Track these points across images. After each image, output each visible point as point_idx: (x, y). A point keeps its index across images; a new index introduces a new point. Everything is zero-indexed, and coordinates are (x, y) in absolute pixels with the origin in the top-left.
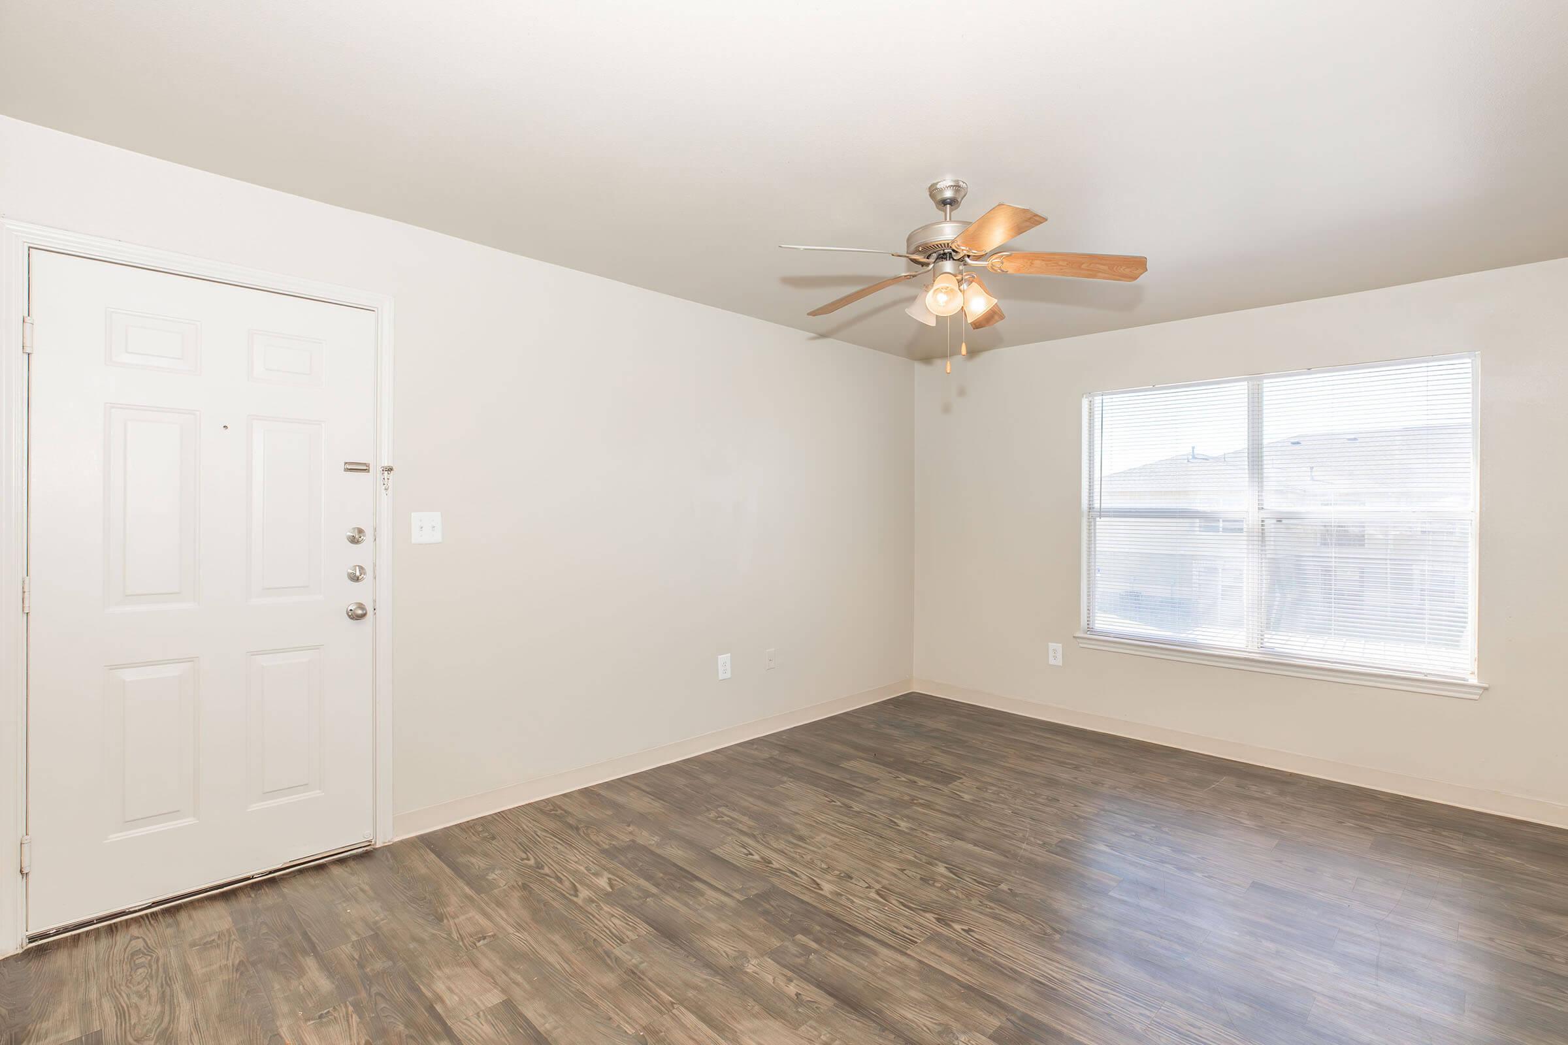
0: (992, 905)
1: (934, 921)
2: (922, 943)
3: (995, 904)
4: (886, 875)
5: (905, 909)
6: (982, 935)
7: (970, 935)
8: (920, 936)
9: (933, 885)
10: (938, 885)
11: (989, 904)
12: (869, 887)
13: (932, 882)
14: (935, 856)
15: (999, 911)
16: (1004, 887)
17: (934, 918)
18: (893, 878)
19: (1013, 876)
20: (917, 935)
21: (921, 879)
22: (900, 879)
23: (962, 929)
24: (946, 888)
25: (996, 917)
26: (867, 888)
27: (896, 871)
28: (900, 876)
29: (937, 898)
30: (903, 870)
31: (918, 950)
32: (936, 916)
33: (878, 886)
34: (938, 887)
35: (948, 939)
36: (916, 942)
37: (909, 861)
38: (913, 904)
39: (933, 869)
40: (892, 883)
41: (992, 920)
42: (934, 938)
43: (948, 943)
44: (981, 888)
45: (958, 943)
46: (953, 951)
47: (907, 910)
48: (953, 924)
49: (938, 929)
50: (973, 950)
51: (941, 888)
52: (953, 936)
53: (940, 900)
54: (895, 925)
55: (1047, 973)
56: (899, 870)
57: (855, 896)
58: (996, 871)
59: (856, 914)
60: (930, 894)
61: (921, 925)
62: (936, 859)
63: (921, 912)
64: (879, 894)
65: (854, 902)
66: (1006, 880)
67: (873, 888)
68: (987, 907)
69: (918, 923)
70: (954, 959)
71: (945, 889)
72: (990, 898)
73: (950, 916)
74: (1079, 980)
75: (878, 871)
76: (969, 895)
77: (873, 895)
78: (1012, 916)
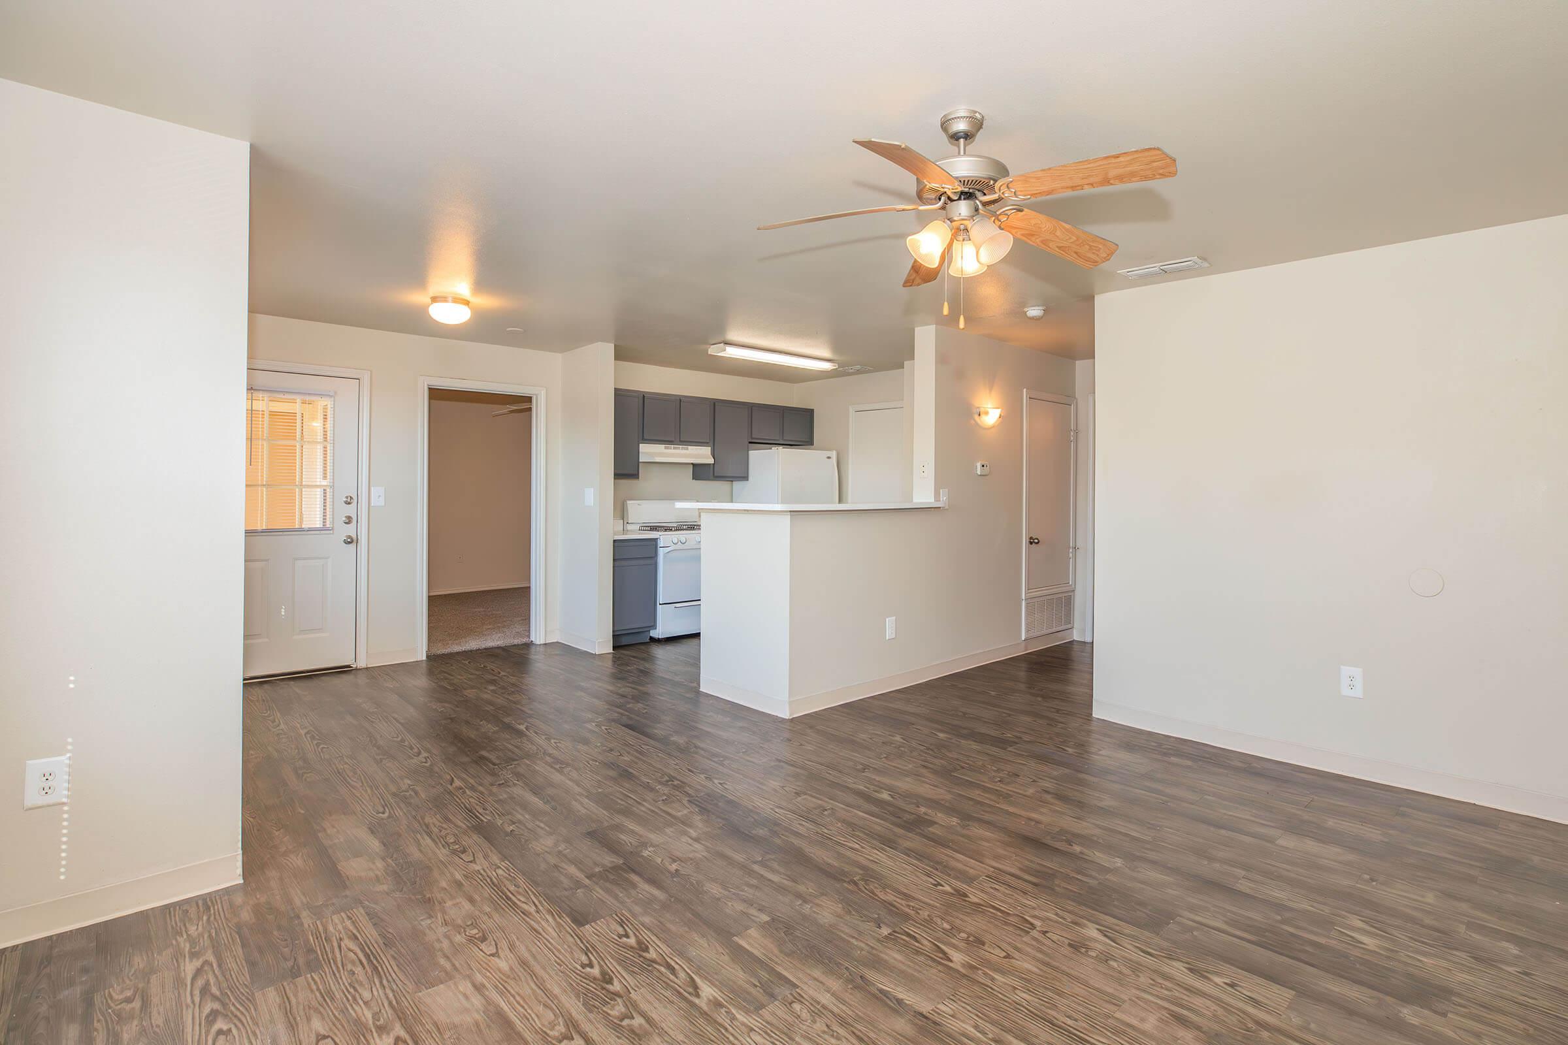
0: (907, 910)
1: (970, 896)
2: (981, 876)
3: (902, 910)
4: (1029, 950)
5: (1000, 907)
6: (927, 882)
7: (936, 881)
8: (983, 881)
9: (969, 935)
10: (963, 935)
11: (909, 911)
12: (1044, 933)
13: (970, 939)
14: (965, 981)
15: (901, 903)
16: (885, 931)
17: (969, 897)
18: (1019, 945)
19: (867, 944)
20: (986, 883)
21: (983, 944)
22: (1009, 944)
23: (943, 886)
24: (954, 932)
25: (907, 897)
26: (1046, 932)
27: (1016, 954)
28: (1009, 948)
29: (966, 918)
30: (1008, 956)
31: (984, 871)
32: (967, 899)
33: (1034, 933)
34: (964, 932)
35: (956, 878)
36: (986, 876)
37: (1002, 972)
38: (992, 913)
39: (967, 959)
40: (1019, 938)
41: (913, 894)
42: (970, 880)
43: (959, 875)
44: (912, 930)
45: (949, 875)
46: (953, 869)
47: (998, 906)
48: (952, 891)
49: (967, 887)
50: (937, 869)
51: (960, 931)
52: (953, 881)
53: (961, 916)
54: (1007, 892)
55: (883, 853)
56: (1013, 958)
57: (1056, 922)
58: (887, 954)
59: (1048, 903)
60: (973, 924)
61: (982, 891)
62: (964, 976)
63: (985, 904)
64: (1032, 924)
65: (1055, 915)
66: (879, 940)
67: (1039, 932)
68: (913, 907)
69: (986, 893)
70: (953, 863)
71: (954, 930)
72: (906, 917)
73: (954, 899)
74: (860, 848)
75: (1039, 955)
76: (929, 921)
77: (1037, 923)
78: (890, 897)
